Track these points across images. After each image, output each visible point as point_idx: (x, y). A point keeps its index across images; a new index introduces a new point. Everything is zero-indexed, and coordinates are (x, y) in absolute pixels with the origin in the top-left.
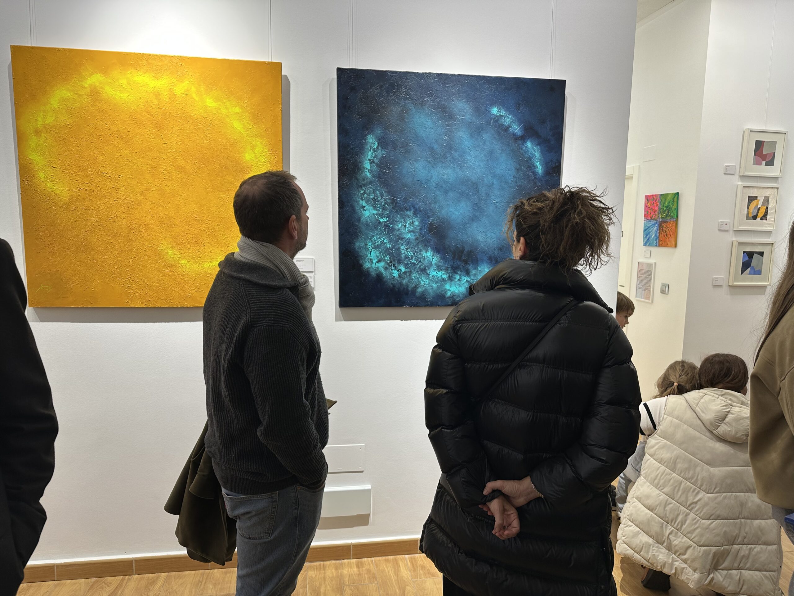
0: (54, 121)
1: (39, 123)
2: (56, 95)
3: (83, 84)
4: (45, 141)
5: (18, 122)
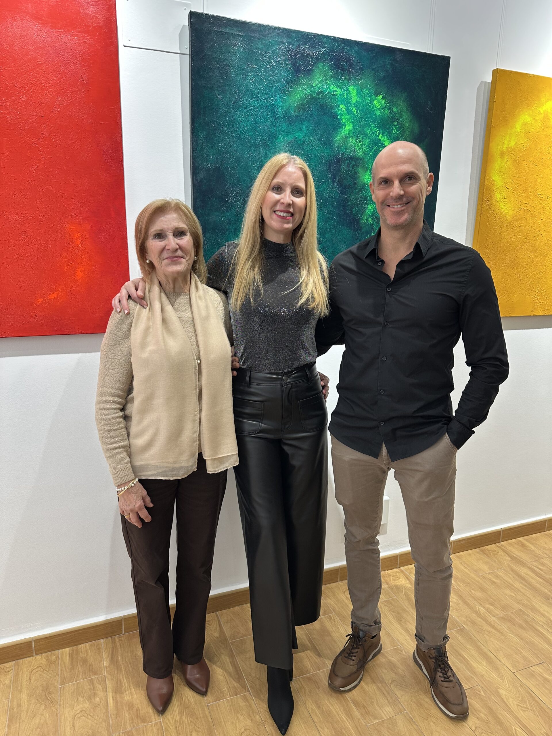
0: (515, 144)
1: (505, 146)
2: (521, 119)
3: (540, 109)
4: (506, 163)
5: (491, 145)
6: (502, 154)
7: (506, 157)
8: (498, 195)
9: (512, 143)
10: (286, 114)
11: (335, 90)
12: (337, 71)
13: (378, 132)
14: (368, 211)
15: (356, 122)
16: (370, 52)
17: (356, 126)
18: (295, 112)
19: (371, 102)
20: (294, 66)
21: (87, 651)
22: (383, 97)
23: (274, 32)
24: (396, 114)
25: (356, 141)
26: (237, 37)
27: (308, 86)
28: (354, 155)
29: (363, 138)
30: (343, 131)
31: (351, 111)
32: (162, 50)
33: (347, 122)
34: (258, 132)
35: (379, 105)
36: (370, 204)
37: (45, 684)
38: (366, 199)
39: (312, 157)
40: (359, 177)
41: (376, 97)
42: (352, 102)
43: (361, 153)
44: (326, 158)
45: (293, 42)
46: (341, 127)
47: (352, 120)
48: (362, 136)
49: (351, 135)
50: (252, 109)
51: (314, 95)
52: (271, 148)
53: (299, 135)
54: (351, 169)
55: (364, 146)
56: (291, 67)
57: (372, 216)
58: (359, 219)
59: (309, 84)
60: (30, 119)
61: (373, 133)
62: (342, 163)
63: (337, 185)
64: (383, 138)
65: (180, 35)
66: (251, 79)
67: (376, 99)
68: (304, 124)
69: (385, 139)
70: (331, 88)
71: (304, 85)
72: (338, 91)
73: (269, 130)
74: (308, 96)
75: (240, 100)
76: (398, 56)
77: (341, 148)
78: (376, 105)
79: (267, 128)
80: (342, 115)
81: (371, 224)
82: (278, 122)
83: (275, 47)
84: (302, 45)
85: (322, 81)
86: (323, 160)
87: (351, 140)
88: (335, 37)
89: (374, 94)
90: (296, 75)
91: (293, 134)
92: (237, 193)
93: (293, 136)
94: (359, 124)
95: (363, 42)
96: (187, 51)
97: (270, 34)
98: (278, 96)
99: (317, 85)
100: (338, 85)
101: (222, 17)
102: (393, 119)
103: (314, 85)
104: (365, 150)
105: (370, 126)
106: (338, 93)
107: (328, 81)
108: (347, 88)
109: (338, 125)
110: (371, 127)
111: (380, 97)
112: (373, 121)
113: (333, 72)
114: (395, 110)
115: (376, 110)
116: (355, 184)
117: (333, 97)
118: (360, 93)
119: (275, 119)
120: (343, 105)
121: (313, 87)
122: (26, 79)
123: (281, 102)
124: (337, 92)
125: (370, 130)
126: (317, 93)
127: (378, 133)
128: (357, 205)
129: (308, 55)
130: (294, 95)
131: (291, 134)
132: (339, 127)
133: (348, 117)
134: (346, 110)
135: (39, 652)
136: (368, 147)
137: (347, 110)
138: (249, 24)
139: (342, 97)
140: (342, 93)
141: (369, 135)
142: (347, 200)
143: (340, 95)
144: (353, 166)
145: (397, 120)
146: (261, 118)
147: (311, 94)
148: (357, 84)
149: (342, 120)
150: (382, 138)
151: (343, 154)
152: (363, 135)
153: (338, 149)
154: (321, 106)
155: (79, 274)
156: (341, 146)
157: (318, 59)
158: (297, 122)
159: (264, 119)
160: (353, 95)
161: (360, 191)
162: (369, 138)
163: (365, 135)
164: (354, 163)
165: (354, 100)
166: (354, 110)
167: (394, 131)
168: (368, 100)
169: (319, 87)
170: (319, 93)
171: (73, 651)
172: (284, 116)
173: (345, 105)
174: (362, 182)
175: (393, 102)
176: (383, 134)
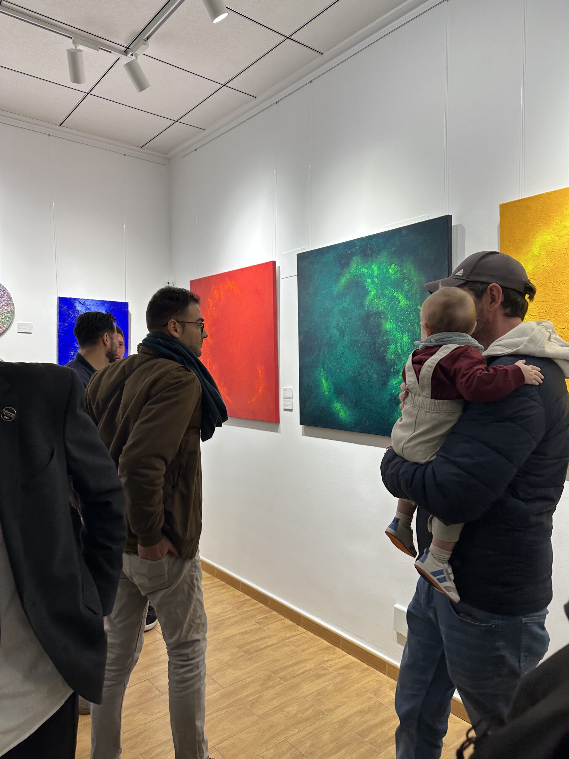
9: (530, 268)
10: (338, 293)
11: (364, 271)
12: (364, 258)
13: (394, 290)
15: (378, 288)
17: (378, 290)
18: (343, 291)
19: (387, 271)
20: (341, 264)
22: (395, 265)
23: (330, 249)
24: (406, 274)
25: (379, 301)
28: (377, 311)
30: (370, 296)
31: (375, 282)
33: (372, 289)
35: (393, 272)
36: (393, 344)
38: (389, 341)
39: (353, 317)
40: (382, 326)
41: (390, 266)
42: (374, 275)
43: (382, 308)
44: (361, 316)
46: (369, 294)
47: (375, 287)
48: (382, 297)
49: (376, 297)
51: (352, 278)
52: (331, 316)
53: (345, 304)
54: (376, 321)
55: (383, 303)
56: (339, 265)
57: (394, 353)
58: (385, 356)
59: (350, 271)
61: (390, 292)
64: (397, 294)
65: (296, 267)
67: (390, 268)
68: (348, 297)
69: (399, 295)
70: (361, 270)
71: (347, 273)
73: (330, 305)
76: (404, 232)
77: (369, 307)
78: (391, 272)
80: (369, 285)
84: (345, 250)
85: (356, 267)
86: (359, 318)
87: (375, 301)
88: (361, 238)
89: (388, 265)
90: (342, 269)
91: (342, 305)
93: (341, 307)
94: (380, 289)
97: (329, 251)
98: (334, 284)
99: (354, 271)
100: (365, 267)
102: (403, 279)
105: (387, 288)
109: (366, 293)
111: (393, 266)
112: (390, 284)
114: (405, 271)
115: (391, 276)
116: (380, 331)
118: (379, 268)
125: (387, 291)
127: (394, 292)
128: (382, 346)
129: (348, 254)
130: (341, 282)
133: (372, 286)
136: (387, 303)
137: (372, 281)
140: (368, 271)
141: (387, 294)
142: (376, 343)
143: (367, 273)
144: (378, 318)
145: (406, 278)
147: (350, 278)
148: (377, 262)
149: (369, 288)
151: (371, 311)
153: (368, 309)
154: (357, 283)
157: (352, 255)
158: (344, 297)
160: (374, 270)
161: (384, 336)
162: (388, 296)
163: (384, 295)
164: (378, 316)
165: (376, 273)
166: (376, 280)
168: (385, 270)
170: (354, 276)
172: (337, 295)
173: (370, 278)
174: (385, 329)
175: (402, 266)
176: (397, 292)
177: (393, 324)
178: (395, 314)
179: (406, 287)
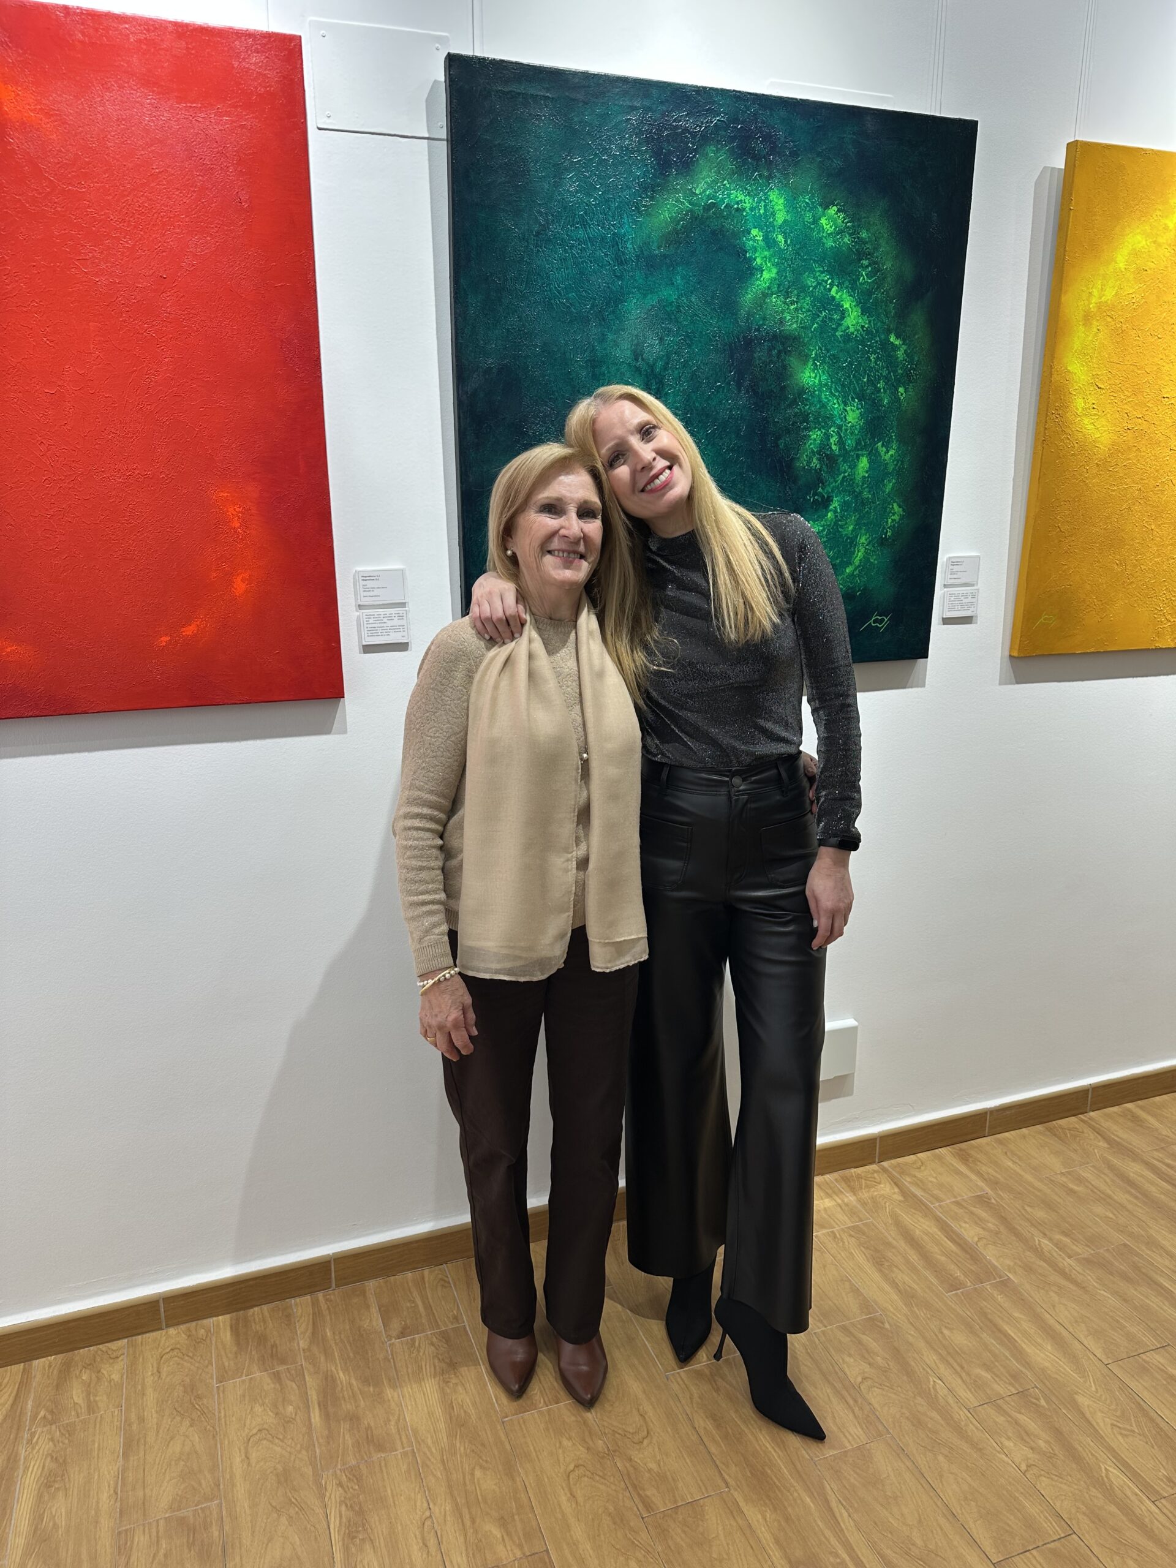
0: (1116, 295)
1: (1093, 301)
2: (1126, 244)
3: (1167, 221)
4: (1096, 335)
5: (1063, 299)
6: (1087, 318)
7: (1095, 323)
8: (1079, 403)
9: (1109, 294)
10: (642, 252)
11: (741, 200)
12: (744, 162)
13: (830, 281)
14: (811, 444)
15: (783, 264)
16: (811, 120)
17: (785, 271)
18: (659, 248)
19: (816, 221)
20: (657, 154)
21: (264, 1321)
22: (839, 211)
23: (617, 88)
24: (867, 243)
25: (785, 303)
26: (542, 102)
27: (685, 193)
28: (780, 331)
29: (798, 296)
30: (758, 282)
31: (775, 242)
32: (393, 133)
33: (766, 264)
34: (586, 292)
35: (831, 227)
36: (815, 428)
37: (188, 1380)
38: (806, 420)
39: (695, 337)
40: (791, 376)
41: (825, 209)
42: (775, 223)
43: (795, 326)
44: (724, 339)
45: (654, 107)
46: (754, 275)
47: (776, 260)
48: (796, 292)
49: (775, 289)
50: (573, 245)
51: (698, 210)
52: (612, 322)
53: (669, 294)
54: (775, 359)
55: (800, 312)
56: (651, 157)
57: (819, 453)
58: (793, 459)
59: (688, 189)
60: (139, 283)
61: (819, 284)
62: (755, 348)
63: (747, 392)
64: (839, 294)
65: (430, 102)
66: (571, 185)
67: (824, 215)
68: (678, 273)
69: (844, 296)
70: (732, 196)
71: (677, 191)
72: (746, 201)
73: (609, 287)
74: (687, 215)
75: (549, 228)
76: (870, 125)
77: (754, 317)
78: (825, 227)
79: (605, 283)
80: (755, 249)
81: (816, 470)
82: (625, 270)
83: (619, 118)
84: (672, 111)
85: (715, 182)
86: (717, 344)
87: (774, 300)
88: (739, 92)
89: (820, 205)
90: (661, 174)
91: (657, 292)
92: (546, 416)
93: (655, 298)
94: (790, 267)
95: (796, 99)
96: (443, 133)
97: (609, 91)
98: (625, 215)
99: (703, 192)
100: (746, 189)
101: (511, 62)
102: (861, 255)
103: (697, 192)
104: (802, 319)
105: (812, 270)
106: (747, 205)
107: (725, 182)
108: (766, 194)
109: (747, 271)
110: (815, 271)
111: (833, 210)
112: (818, 261)
113: (737, 162)
114: (864, 235)
115: (825, 237)
116: (783, 388)
117: (737, 214)
118: (791, 205)
119: (621, 263)
120: (757, 230)
121: (696, 195)
122: (129, 205)
123: (631, 229)
124: (745, 203)
125: (814, 278)
126: (704, 208)
127: (830, 284)
128: (788, 431)
129: (686, 130)
130: (657, 214)
131: (652, 293)
132: (750, 274)
133: (766, 253)
134: (763, 240)
135: (174, 1320)
136: (809, 313)
137: (766, 239)
138: (565, 74)
139: (755, 214)
140: (755, 204)
141: (811, 289)
142: (768, 422)
143: (752, 209)
144: (780, 352)
145: (868, 255)
146: (591, 262)
147: (691, 211)
148: (785, 186)
149: (755, 259)
150: (837, 293)
151: (758, 330)
152: (798, 288)
153: (747, 320)
154: (713, 233)
155: (240, 586)
156: (755, 313)
157: (704, 139)
158: (664, 268)
159: (598, 265)
160: (777, 208)
161: (794, 402)
162: (811, 294)
163: (803, 289)
164: (781, 347)
165: (781, 217)
166: (780, 238)
167: (862, 278)
168: (808, 217)
169: (708, 196)
170: (707, 208)
171: (237, 1320)
172: (638, 257)
173: (761, 229)
174: (797, 385)
175: (859, 220)
176: (840, 285)
177: (823, 371)
178: (829, 347)
179: (864, 278)
